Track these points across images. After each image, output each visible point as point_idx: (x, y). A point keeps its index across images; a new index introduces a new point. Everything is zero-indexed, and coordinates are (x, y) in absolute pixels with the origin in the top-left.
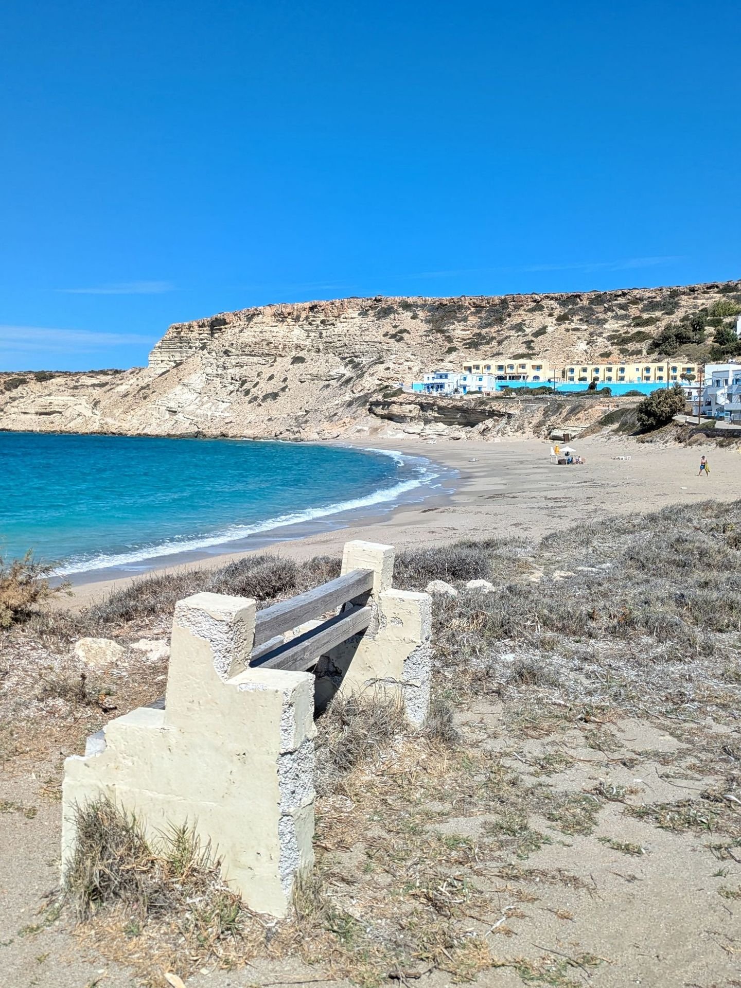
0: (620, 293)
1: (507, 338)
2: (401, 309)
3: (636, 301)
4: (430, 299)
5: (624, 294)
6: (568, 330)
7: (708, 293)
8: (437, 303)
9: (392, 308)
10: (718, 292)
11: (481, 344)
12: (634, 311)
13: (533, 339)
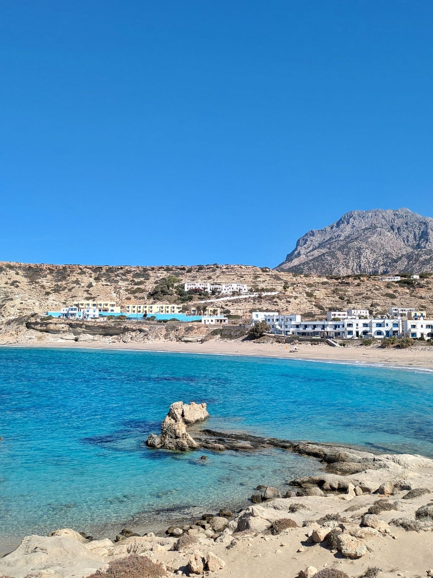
0: (120, 267)
1: (73, 288)
2: (8, 268)
3: (129, 272)
4: (23, 264)
5: (122, 268)
6: (103, 285)
7: (159, 270)
8: (27, 266)
9: (2, 268)
10: (164, 271)
11: (60, 290)
12: (129, 276)
13: (88, 289)
